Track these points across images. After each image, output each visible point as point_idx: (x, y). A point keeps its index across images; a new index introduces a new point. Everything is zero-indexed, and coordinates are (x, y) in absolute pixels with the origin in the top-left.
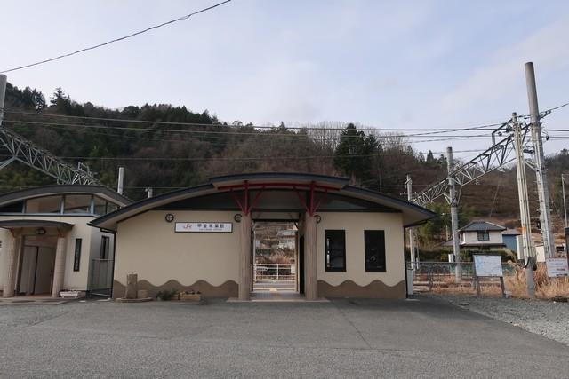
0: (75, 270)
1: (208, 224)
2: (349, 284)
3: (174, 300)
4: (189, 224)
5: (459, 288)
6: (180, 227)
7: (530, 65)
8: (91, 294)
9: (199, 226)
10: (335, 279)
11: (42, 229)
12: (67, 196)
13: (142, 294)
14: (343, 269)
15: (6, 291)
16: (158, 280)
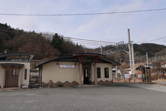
0: (25, 79)
1: (68, 66)
2: (101, 81)
4: (63, 66)
6: (61, 66)
9: (66, 66)
10: (99, 80)
11: (13, 66)
12: (21, 56)
14: (100, 77)
16: (55, 81)
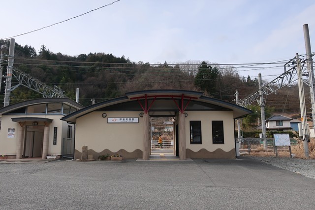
0: (54, 144)
1: (125, 119)
2: (203, 151)
3: (108, 160)
4: (115, 118)
5: (265, 153)
6: (110, 120)
7: (306, 26)
8: (63, 157)
9: (121, 119)
10: (196, 148)
11: (36, 122)
12: (49, 104)
13: (90, 157)
14: (200, 143)
15: (18, 156)
